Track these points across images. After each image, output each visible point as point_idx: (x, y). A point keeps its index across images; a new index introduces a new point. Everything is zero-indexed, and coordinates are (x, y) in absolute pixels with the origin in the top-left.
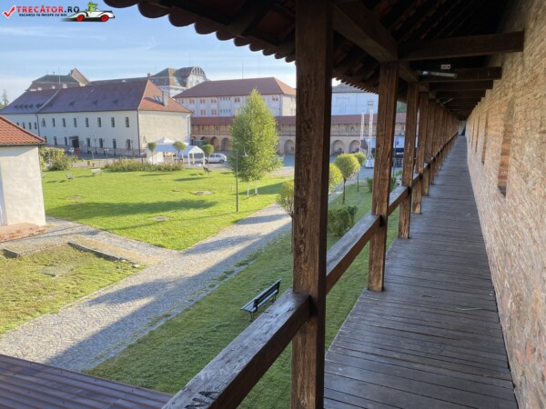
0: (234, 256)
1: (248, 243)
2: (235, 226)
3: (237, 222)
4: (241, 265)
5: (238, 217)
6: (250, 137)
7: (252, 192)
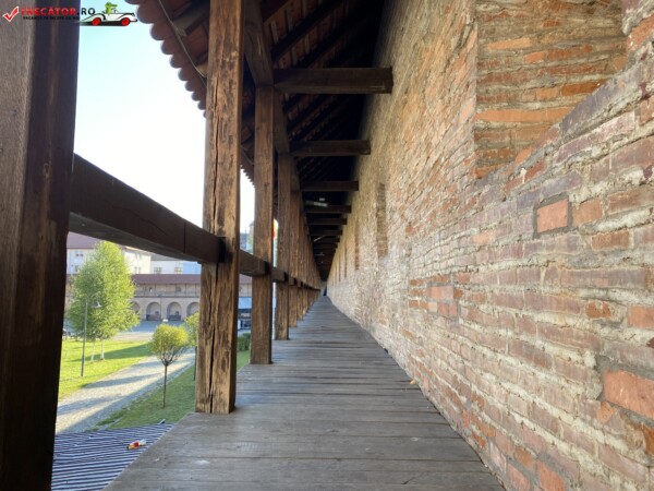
0: (94, 417)
1: (106, 405)
2: (84, 391)
3: (84, 386)
4: (104, 423)
5: (86, 381)
6: (101, 288)
7: (97, 357)
